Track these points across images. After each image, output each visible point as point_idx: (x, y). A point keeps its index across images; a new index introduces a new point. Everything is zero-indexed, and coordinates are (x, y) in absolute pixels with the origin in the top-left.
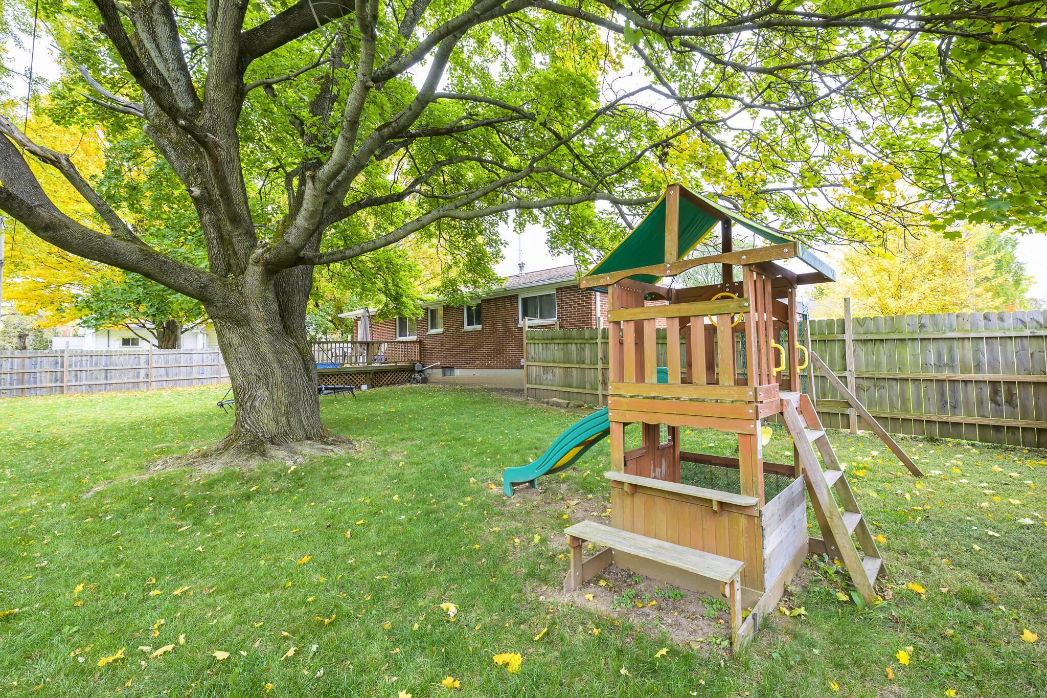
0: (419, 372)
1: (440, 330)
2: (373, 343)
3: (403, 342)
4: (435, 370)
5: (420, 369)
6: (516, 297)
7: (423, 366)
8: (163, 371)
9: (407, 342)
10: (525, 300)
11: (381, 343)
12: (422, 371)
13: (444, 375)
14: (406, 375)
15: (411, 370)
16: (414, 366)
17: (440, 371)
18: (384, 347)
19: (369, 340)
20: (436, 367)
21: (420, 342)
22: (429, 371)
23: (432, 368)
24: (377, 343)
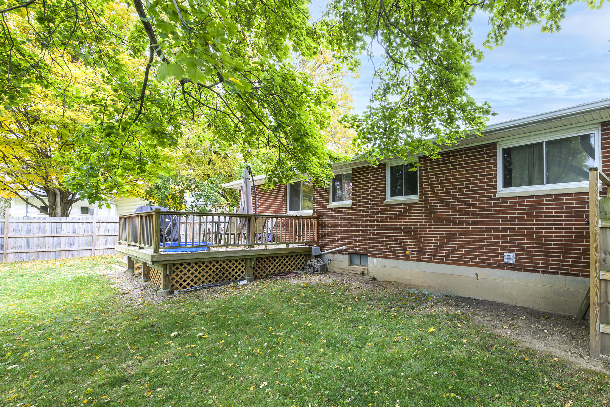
0: (316, 257)
1: (347, 203)
2: (256, 217)
3: (297, 217)
4: (337, 256)
5: (318, 253)
6: (492, 147)
7: (322, 250)
8: (23, 242)
9: (302, 217)
10: (507, 152)
11: (268, 217)
12: (320, 256)
13: (351, 263)
14: (299, 261)
15: (306, 254)
16: (310, 249)
17: (346, 258)
18: (271, 223)
19: (252, 212)
20: (341, 252)
21: (318, 218)
22: (330, 256)
23: (333, 253)
24: (262, 217)
